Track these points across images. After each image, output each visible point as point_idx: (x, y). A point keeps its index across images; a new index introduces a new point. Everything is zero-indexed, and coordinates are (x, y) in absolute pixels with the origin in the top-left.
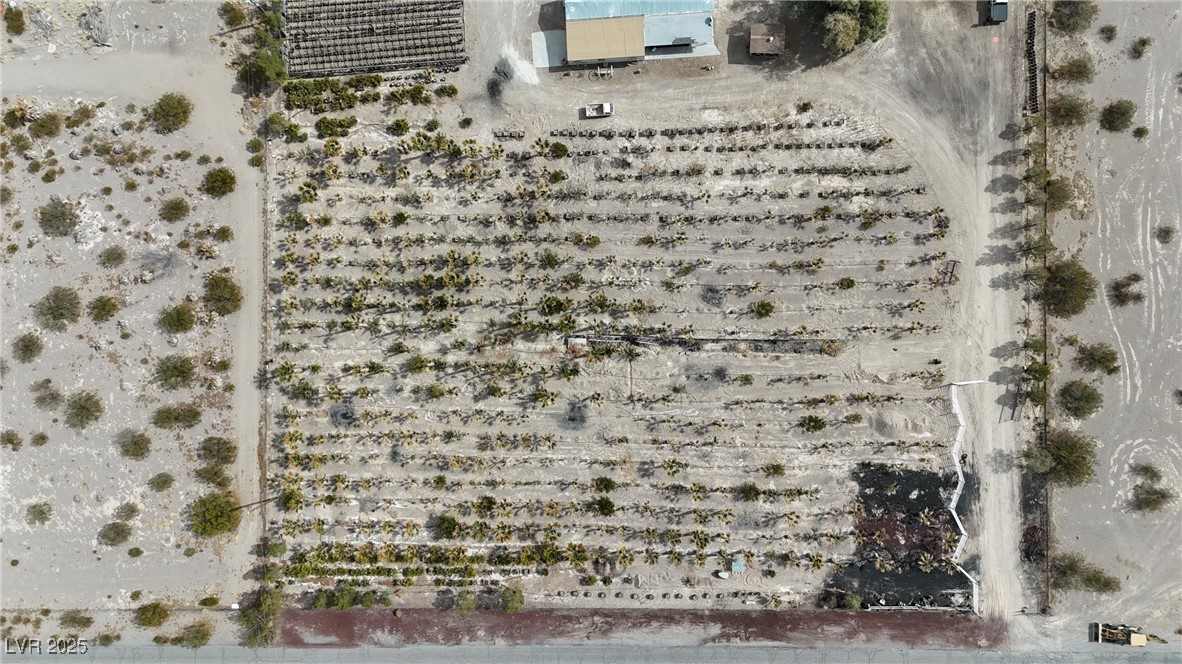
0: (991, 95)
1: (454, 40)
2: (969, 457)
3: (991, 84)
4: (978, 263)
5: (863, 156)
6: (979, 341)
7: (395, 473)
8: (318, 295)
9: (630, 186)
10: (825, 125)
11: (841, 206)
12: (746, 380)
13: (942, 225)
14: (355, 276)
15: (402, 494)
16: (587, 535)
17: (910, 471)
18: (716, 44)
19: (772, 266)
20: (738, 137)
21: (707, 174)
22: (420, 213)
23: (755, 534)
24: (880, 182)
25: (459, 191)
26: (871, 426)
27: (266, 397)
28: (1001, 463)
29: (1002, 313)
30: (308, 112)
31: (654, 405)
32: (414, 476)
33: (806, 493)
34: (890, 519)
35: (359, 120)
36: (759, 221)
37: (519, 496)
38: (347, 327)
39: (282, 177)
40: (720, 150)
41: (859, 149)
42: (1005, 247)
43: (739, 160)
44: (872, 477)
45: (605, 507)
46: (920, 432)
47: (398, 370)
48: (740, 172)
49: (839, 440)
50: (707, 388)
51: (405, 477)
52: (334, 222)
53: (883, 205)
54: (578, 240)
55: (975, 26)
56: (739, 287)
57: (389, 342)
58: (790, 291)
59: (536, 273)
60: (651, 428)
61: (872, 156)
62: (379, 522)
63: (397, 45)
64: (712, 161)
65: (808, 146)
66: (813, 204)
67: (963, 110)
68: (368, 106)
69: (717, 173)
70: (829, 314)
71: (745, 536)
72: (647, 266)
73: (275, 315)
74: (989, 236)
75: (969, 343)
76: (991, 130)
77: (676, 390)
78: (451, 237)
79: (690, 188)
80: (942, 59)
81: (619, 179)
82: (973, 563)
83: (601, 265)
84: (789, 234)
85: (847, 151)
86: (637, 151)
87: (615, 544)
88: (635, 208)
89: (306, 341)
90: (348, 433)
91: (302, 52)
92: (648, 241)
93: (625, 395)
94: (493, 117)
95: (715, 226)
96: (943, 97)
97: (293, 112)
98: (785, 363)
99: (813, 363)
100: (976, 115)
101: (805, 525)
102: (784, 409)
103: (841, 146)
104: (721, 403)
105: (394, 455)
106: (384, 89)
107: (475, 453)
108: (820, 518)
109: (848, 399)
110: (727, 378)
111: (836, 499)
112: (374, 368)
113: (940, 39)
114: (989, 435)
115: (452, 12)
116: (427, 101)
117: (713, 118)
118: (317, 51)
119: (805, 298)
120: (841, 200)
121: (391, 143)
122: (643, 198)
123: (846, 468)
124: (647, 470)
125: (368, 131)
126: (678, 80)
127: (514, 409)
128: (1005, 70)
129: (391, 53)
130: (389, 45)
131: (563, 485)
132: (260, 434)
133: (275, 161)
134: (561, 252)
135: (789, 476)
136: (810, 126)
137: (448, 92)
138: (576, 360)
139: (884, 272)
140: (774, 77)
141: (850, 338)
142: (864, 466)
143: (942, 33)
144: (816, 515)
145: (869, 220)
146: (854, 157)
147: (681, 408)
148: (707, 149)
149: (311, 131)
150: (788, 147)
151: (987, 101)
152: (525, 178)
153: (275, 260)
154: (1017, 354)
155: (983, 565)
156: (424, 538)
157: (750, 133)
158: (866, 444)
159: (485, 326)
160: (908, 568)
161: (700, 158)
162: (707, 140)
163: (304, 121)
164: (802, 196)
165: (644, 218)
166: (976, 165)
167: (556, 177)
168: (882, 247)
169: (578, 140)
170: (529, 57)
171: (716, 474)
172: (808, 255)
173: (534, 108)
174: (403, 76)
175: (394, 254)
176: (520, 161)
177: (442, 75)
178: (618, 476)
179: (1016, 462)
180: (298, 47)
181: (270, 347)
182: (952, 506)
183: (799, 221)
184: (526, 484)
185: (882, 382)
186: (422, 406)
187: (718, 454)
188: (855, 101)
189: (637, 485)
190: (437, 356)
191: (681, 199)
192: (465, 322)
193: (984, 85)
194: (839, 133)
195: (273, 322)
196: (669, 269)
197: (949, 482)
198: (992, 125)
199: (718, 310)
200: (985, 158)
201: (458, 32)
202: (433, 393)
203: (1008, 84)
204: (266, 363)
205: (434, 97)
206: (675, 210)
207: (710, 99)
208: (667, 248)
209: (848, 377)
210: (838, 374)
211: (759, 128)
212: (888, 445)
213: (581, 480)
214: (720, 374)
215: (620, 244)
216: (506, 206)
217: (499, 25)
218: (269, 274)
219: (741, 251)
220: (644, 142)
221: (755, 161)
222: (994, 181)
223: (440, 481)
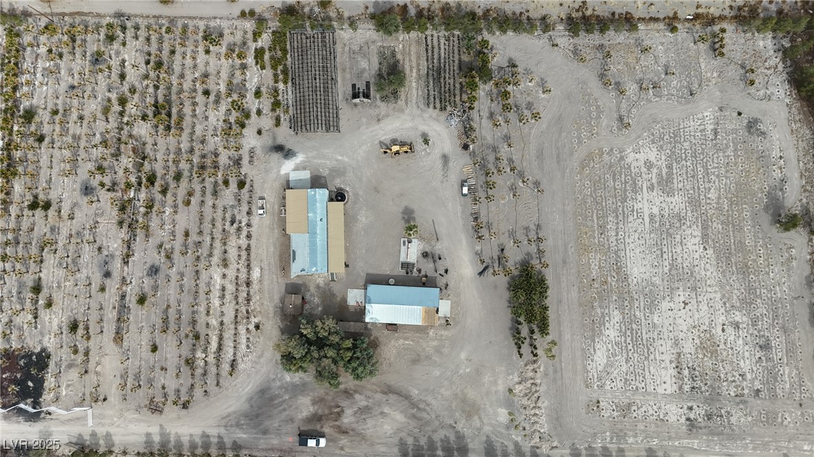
0: (259, 436)
1: (308, 126)
2: (48, 416)
3: (265, 437)
4: (161, 426)
5: (228, 360)
6: (116, 425)
7: (63, 87)
8: (166, 47)
9: (219, 225)
10: (248, 338)
11: (201, 346)
12: (103, 289)
13: (185, 406)
14: (177, 68)
15: (51, 91)
16: (20, 195)
17: (44, 382)
18: (298, 276)
19: (169, 306)
20: (244, 288)
21: (224, 270)
22: (211, 106)
23: (14, 292)
24: (213, 370)
25: (222, 127)
26: (71, 360)
27: (110, 16)
28: (45, 435)
29: (132, 439)
30: (270, 43)
31: (92, 236)
32: (60, 98)
33: (36, 322)
34: (17, 369)
35: (264, 71)
36: (195, 299)
37: (45, 157)
38: (148, 63)
39: (234, 27)
40: (237, 276)
41: (232, 358)
42: (170, 442)
43: (230, 288)
44: (41, 360)
45: (34, 206)
46: (65, 389)
47: (122, 90)
48: (223, 289)
49: (64, 341)
50: (100, 267)
51: (60, 93)
52: (207, 56)
53: (199, 371)
54: (190, 194)
55: (299, 428)
56: (158, 287)
57: (137, 84)
58: (153, 316)
59: (173, 169)
60: (78, 233)
61: (228, 366)
62: (36, 78)
63: (306, 94)
64: (231, 273)
65: (236, 328)
66: (202, 331)
67: (251, 420)
68: (272, 77)
69: (224, 275)
70: (137, 338)
71: (13, 286)
72: (173, 234)
73: (156, 22)
74: (176, 433)
75: (115, 419)
76: (239, 436)
77: (100, 249)
78: (196, 122)
79: (215, 259)
80: (281, 408)
81: (224, 219)
83: (176, 206)
84: (185, 318)
85: (231, 351)
86: (239, 229)
87: (14, 210)
88: (207, 226)
89: (140, 39)
90: (87, 62)
91: (304, 41)
92: (187, 234)
93: (98, 219)
94: (263, 148)
95: (194, 274)
96: (260, 408)
97: (270, 35)
98: (111, 312)
99: (111, 329)
100: (248, 427)
101: (17, 320)
102: (85, 311)
103: (235, 347)
104: (90, 275)
105: (73, 87)
106: (281, 86)
107: (71, 132)
108: (20, 329)
109: (88, 347)
110: (104, 278)
111: (31, 338)
112: (122, 77)
113: (294, 407)
114: (62, 428)
115: (324, 125)
116: (273, 110)
117: (256, 273)
118: (305, 49)
119: (148, 325)
120: (203, 347)
121: (251, 89)
122: (212, 232)
123: (48, 345)
124: (54, 230)
125: (255, 77)
126: (278, 253)
127: (95, 155)
128: (273, 445)
129: (302, 90)
130: (306, 89)
131: (49, 181)
132: (89, 13)
133: (243, 24)
134: (184, 183)
135: (46, 313)
136: (248, 329)
137: (278, 122)
138: (120, 191)
139: (160, 371)
140: (277, 309)
141: (123, 350)
142: (48, 357)
143: (297, 408)
144: (23, 327)
145: (190, 362)
146: (228, 354)
147: (89, 251)
148: (238, 270)
149: (260, 44)
150: (236, 317)
151: (256, 434)
152: (227, 165)
153: (188, 23)
154: (106, 447)
156: (25, 104)
157: (246, 295)
158: (61, 357)
159: (143, 139)
161: (233, 266)
162: (243, 270)
163: (265, 40)
164: (208, 324)
165: (201, 233)
166: (219, 426)
167: (226, 183)
168: (174, 369)
169: (247, 195)
170: (296, 169)
171: (50, 270)
172: (173, 327)
173: (267, 171)
174: (289, 97)
175: (188, 89)
176: (238, 162)
177: (288, 120)
178: (51, 212)
180: (307, 38)
181: (139, 20)
182: (22, 406)
183: (194, 322)
184: (51, 161)
185: (96, 367)
186: (100, 103)
187: (61, 272)
188: (260, 357)
189: (46, 225)
190: (127, 113)
191: (211, 255)
192: (146, 128)
193: (265, 432)
194: (243, 347)
195: (152, 21)
196: (170, 246)
197: (36, 404)
198: (241, 436)
199: (145, 274)
200: (222, 431)
201: (312, 129)
202: (106, 111)
203: (265, 446)
204: (129, 17)
205: (276, 114)
206: (204, 251)
207: (266, 272)
208: (182, 246)
209: (101, 348)
210: (103, 343)
211: (248, 300)
212: (60, 370)
213: (52, 192)
214: (107, 275)
215: (186, 219)
216: (212, 153)
217: (316, 152)
218: (179, 19)
219: (178, 289)
220: (244, 233)
221: (228, 297)
222: (208, 436)
223: (55, 112)
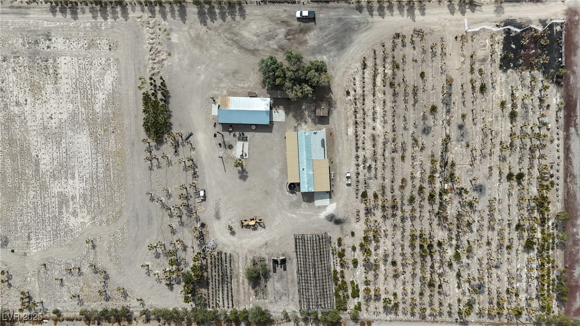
0: (344, 17)
1: (318, 239)
2: (498, 24)
3: (339, 17)
4: (414, 21)
5: (368, 69)
6: (447, 20)
7: (505, 267)
8: (426, 299)
9: (379, 165)
10: (355, 85)
11: (389, 78)
12: (463, 116)
13: (398, 36)
14: (418, 283)
15: (514, 264)
16: (532, 184)
17: (503, 48)
18: (321, 130)
19: (414, 105)
20: (359, 120)
21: (374, 133)
22: (391, 254)
23: (531, 113)
24: (379, 61)
25: (381, 238)
26: (483, 64)
27: (472, 322)
28: (499, 10)
29: (435, 11)
30: (348, 301)
31: (474, 155)
32: (506, 259)
33: (512, 91)
34: (524, 57)
35: (352, 280)
36: (394, 111)
37: (515, 213)
38: (440, 286)
39: (376, 313)
40: (364, 128)
41: (365, 70)
42: (407, 10)
43: (369, 120)
44: (506, 63)
45: (520, 176)
46: (486, 44)
47: (459, 265)
48: (374, 120)
49: (489, 78)
50: (467, 133)
51: (506, 262)
52: (395, 291)
53: (389, 60)
54: (402, 187)
55: (315, 24)
56: (423, 119)
57: (447, 269)
58: (425, 98)
59: (416, 205)
60: (484, 157)
61: (368, 65)
62: (526, 274)
63: (320, 263)
64: (369, 131)
65: (364, 91)
66: (388, 89)
67: (350, 28)
68: (345, 276)
69: (374, 129)
70: (434, 82)
71: (532, 117)
72: (413, 158)
73: (436, 317)
74: (403, 17)
75: (448, 24)
76: (358, 16)
77: (468, 146)
78: (401, 241)
79: (380, 140)
80: (329, 37)
81: (376, 169)
82: (543, 22)
83: (413, 178)
84: (401, 98)
85: (366, 75)
86: (365, 162)
87: (536, 173)
88: (388, 163)
89: (447, 304)
90: (487, 286)
91: (322, 303)
92: (403, 158)
93: (470, 167)
94: (350, 223)
95: (396, 129)
96: (344, 36)
97: (348, 308)
98: (456, 100)
99: (456, 88)
100: (352, 23)
101: (527, 92)
102: (476, 100)
103: (364, 78)
104: (474, 127)
105: (497, 267)
106: (338, 269)
107: (496, 233)
108: (523, 86)
109: (472, 74)
110: (463, 124)
111: (515, 79)
112: (459, 276)
113: (320, 38)
114: (488, 16)
115: (306, 239)
116: (343, 250)
117: (351, 130)
118: (322, 297)
119: (428, 92)
120: (386, 77)
121: (361, 266)
122: (384, 160)
123: (502, 75)
124: (503, 158)
125: (357, 276)
126: (335, 145)
127: (476, 215)
128: (334, 11)
129: (323, 265)
130: (320, 266)
131: (510, 195)
132: (488, 325)
133: (369, 316)
134: (407, 195)
135: (505, 98)
136: (355, 91)
137: (340, 240)
138: (455, 188)
139: (418, 59)
140: (334, 106)
141: (445, 73)
142: (501, 67)
143: (318, 37)
144: (522, 87)
145: (396, 66)
146: (368, 73)
147: (476, 144)
148: (364, 133)
149: (356, 301)
150: (364, 100)
151: (346, 18)
152: (376, 210)
153: (411, 317)
154: (453, 4)
155: (543, 18)
156: (533, 254)
157: (358, 115)
158: (491, 66)
159: (440, 227)
160: (545, 49)
161: (368, 136)
162: (360, 133)
163: (352, 304)
164: (384, 94)
165: (393, 159)
166: (373, 23)
167: (376, 196)
168: (407, 61)
169: (360, 187)
170: (325, 207)
171: (505, 129)
172: (410, 90)
173: (346, 205)
174: (333, 260)
175: (408, 266)
176: (368, 211)
177: (332, 244)
178: (506, 172)
179: (499, 5)
180: (321, 305)
181: (450, 320)
182: (519, 30)
183: (395, 94)
184: (509, 211)
185: (464, 60)
186: (475, 255)
187: (496, 128)
188: (345, 72)
189: (510, 163)
190: (453, 248)
191: (384, 144)
192: (438, 236)
193: (340, 20)
194: (358, 78)
195: (438, 318)
196: (415, 149)
197: (508, 32)
198: (356, 16)
199: (433, 128)
200: (370, 19)
201: (314, 236)
202: (469, 250)
203: (339, 10)
204: (457, 322)
205: (342, 247)
206: (390, 146)
207: (343, 132)
208: (406, 149)
209: (462, 74)
210: (460, 78)
211: (356, 112)
212: (491, 57)
213: (507, 187)
214: (461, 127)
215: (405, 169)
216: (387, 218)
217: (312, 219)
218: (418, 320)
219: (407, 118)
220: (361, 159)
221: (370, 113)
222: (380, 15)
223: (509, 247)
